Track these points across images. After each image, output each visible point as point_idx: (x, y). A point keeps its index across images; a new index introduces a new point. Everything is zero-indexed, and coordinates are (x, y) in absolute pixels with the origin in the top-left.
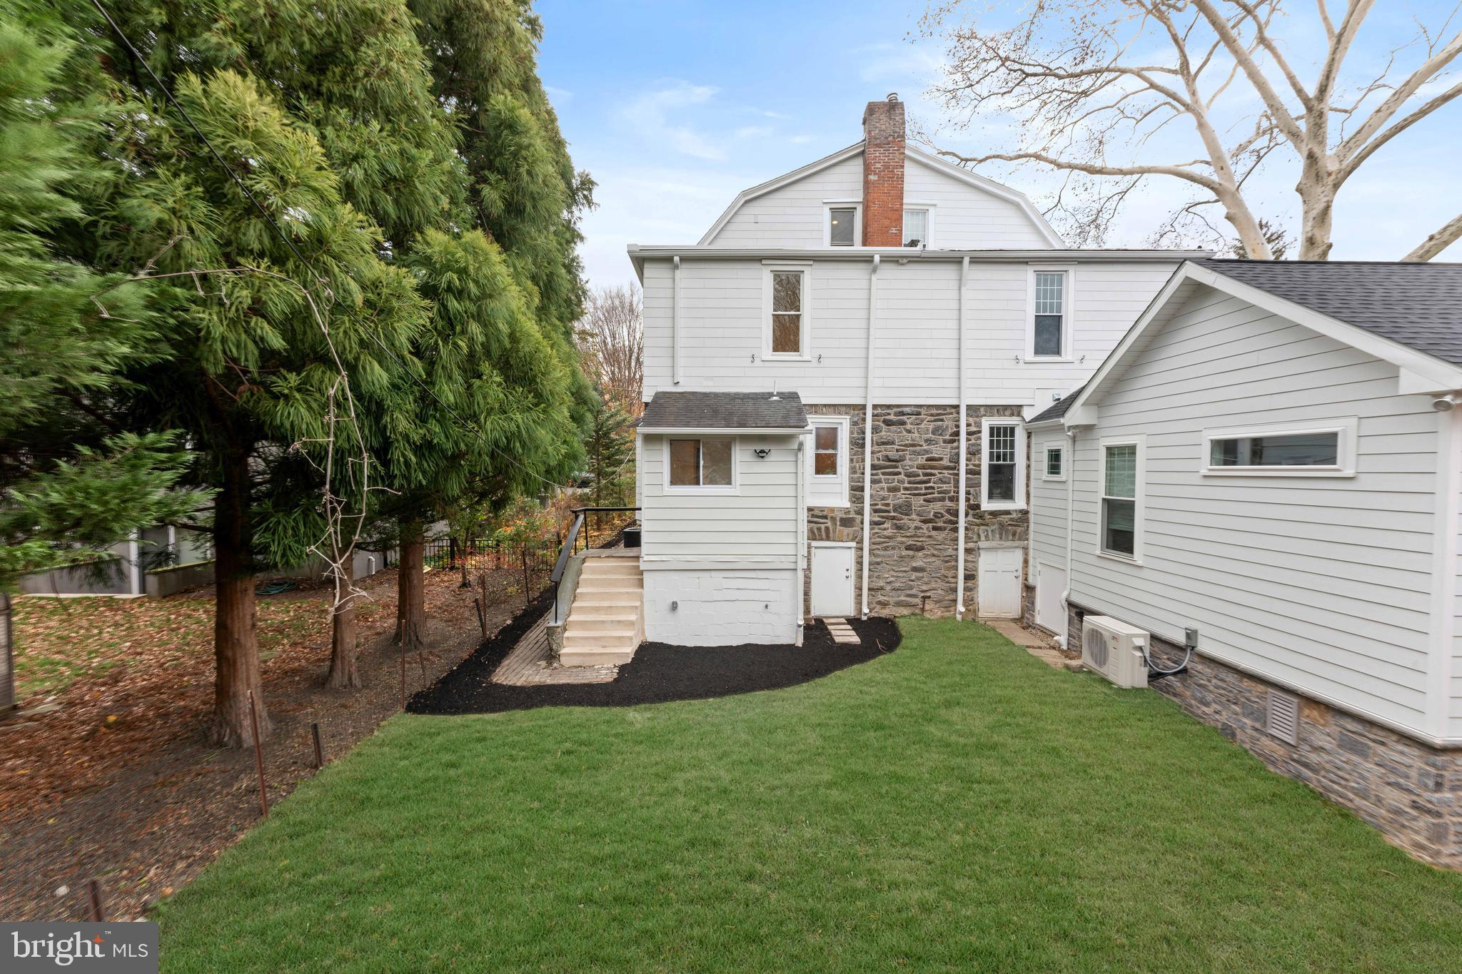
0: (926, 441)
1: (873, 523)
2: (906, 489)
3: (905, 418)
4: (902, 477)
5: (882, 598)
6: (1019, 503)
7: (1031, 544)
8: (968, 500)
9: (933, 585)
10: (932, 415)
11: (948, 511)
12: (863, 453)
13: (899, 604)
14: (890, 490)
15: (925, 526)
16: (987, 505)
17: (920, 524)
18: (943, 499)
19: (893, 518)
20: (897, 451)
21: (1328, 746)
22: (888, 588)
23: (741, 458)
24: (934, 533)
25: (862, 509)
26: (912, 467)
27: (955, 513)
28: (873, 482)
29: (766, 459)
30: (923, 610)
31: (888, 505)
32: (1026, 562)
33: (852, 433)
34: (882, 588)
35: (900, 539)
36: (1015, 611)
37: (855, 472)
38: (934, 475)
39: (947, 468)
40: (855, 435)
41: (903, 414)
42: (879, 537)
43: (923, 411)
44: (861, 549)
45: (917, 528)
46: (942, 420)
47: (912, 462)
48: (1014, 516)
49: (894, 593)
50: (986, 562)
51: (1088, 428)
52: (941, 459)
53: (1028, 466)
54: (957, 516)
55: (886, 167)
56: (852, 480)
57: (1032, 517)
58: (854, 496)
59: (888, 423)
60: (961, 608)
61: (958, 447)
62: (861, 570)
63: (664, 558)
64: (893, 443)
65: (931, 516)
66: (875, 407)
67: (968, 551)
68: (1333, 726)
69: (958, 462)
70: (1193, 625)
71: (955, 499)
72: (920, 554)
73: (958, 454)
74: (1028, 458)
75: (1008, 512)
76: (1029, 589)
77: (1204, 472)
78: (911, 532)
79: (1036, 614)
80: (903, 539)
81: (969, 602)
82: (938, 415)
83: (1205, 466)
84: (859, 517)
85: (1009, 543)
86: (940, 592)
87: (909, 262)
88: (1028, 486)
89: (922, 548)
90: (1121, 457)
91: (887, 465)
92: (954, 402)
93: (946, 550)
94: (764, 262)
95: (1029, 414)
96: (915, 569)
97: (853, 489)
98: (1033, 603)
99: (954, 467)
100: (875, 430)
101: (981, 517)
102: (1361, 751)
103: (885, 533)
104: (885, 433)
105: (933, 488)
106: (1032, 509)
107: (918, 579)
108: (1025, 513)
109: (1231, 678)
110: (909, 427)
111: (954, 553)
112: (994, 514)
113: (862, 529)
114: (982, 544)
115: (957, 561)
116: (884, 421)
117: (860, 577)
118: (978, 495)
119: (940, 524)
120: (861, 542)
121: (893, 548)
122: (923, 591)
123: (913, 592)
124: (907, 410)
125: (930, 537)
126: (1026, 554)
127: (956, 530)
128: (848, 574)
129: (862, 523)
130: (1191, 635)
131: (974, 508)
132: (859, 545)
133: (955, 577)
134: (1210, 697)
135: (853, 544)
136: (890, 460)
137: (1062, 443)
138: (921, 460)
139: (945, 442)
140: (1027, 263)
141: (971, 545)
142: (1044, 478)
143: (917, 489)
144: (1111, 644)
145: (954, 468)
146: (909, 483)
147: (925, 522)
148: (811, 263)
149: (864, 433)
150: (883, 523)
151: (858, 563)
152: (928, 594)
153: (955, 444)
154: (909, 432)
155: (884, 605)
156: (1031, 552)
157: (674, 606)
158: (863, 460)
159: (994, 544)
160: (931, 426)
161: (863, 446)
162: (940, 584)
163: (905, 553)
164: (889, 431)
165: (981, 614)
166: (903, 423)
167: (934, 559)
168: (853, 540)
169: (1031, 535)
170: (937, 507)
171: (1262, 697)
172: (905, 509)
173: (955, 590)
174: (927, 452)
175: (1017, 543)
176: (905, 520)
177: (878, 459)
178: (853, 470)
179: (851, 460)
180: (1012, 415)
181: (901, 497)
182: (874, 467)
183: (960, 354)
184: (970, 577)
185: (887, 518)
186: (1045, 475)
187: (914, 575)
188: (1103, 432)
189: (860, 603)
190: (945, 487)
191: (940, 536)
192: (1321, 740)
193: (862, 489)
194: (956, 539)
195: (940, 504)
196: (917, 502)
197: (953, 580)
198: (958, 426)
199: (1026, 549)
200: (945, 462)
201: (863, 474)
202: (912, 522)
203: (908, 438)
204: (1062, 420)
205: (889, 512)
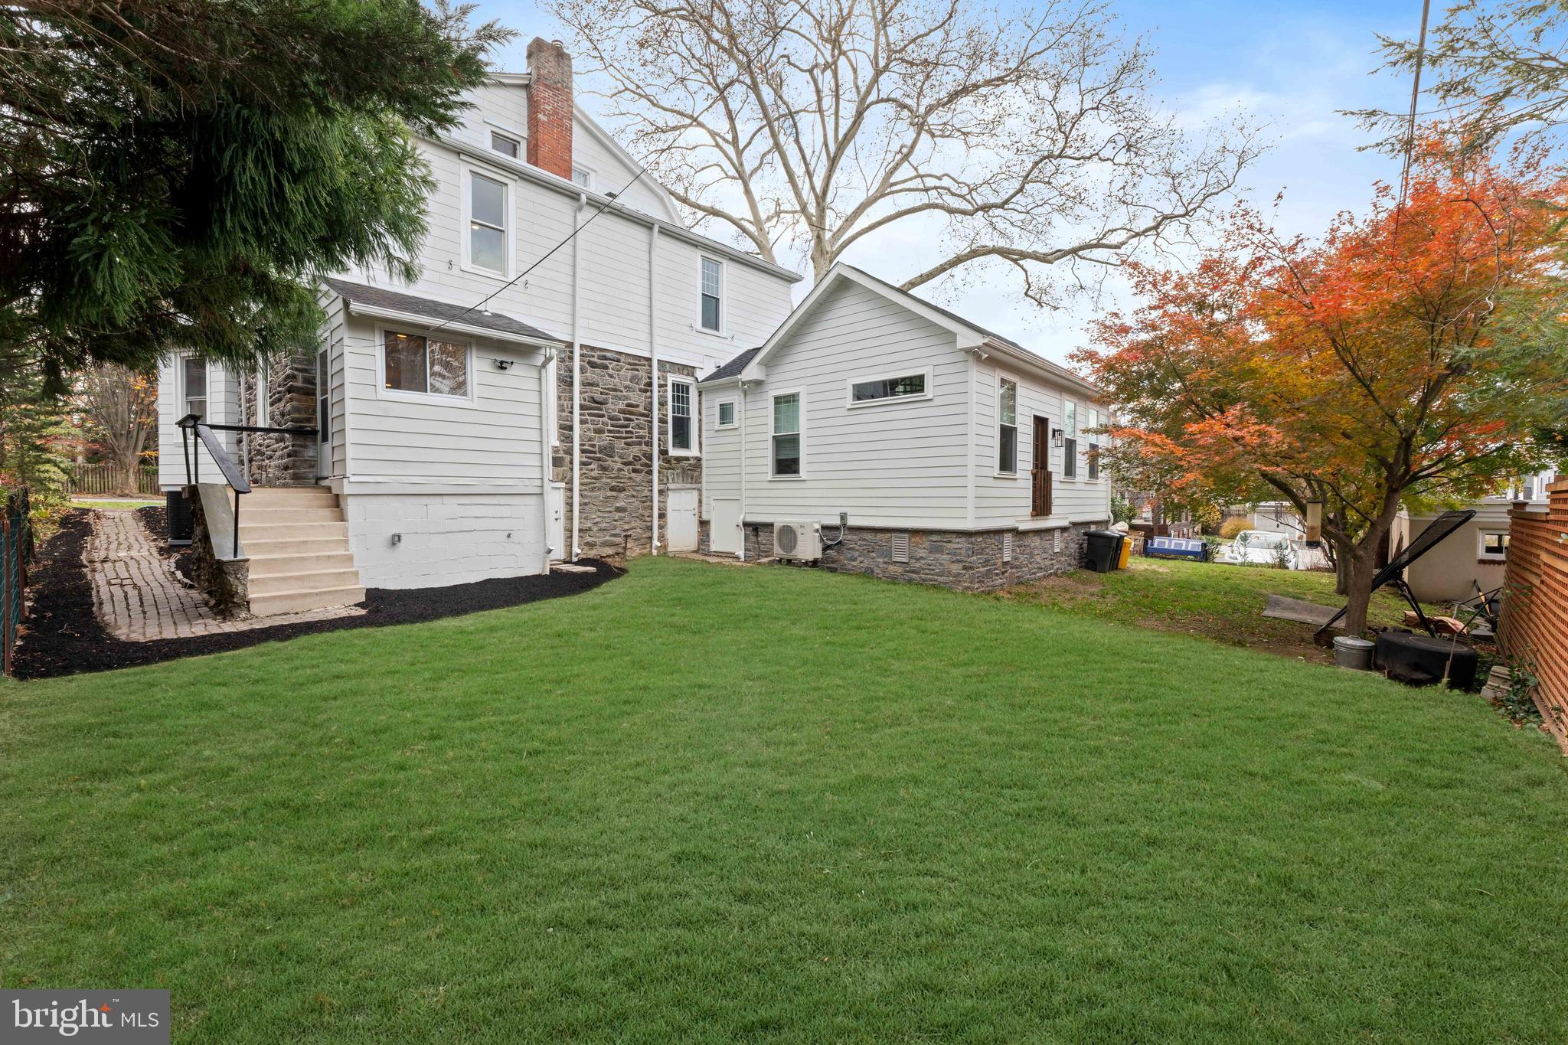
0: (626, 387)
1: (582, 464)
2: (610, 431)
3: (607, 362)
4: (606, 419)
5: (589, 539)
6: (693, 452)
7: (704, 486)
8: (659, 445)
9: (633, 524)
10: (629, 364)
11: (644, 455)
12: (571, 391)
13: (605, 544)
14: (597, 431)
15: (626, 468)
16: (673, 452)
17: (622, 466)
18: (639, 444)
19: (599, 459)
20: (602, 393)
21: (924, 555)
22: (595, 529)
23: (478, 366)
24: (633, 475)
25: (572, 448)
26: (614, 410)
27: (650, 458)
28: (582, 422)
29: (506, 372)
30: (625, 548)
31: (594, 446)
32: (700, 502)
33: (559, 369)
34: (590, 529)
35: (605, 480)
36: (694, 546)
37: (563, 410)
38: (632, 420)
39: (643, 415)
40: (563, 372)
41: (606, 358)
42: (587, 478)
43: (622, 359)
44: (571, 490)
45: (620, 470)
46: (637, 370)
47: (614, 406)
48: (692, 462)
49: (599, 534)
50: (673, 500)
51: (759, 383)
52: (638, 406)
53: (700, 420)
54: (651, 460)
55: (556, 113)
56: (560, 418)
57: (704, 463)
58: (563, 435)
59: (593, 365)
60: (656, 543)
61: (651, 397)
62: (572, 511)
63: (380, 479)
64: (597, 385)
65: (631, 459)
66: (582, 346)
67: (661, 492)
68: (925, 542)
69: (651, 410)
70: (843, 510)
71: (649, 444)
72: (622, 495)
73: (651, 404)
74: (700, 413)
75: (687, 459)
76: (704, 524)
77: (849, 406)
78: (614, 473)
79: (711, 543)
80: (608, 480)
81: (661, 538)
82: (635, 364)
83: (849, 401)
84: (567, 458)
85: (689, 486)
86: (639, 530)
87: (609, 212)
88: (700, 437)
89: (622, 490)
90: (786, 402)
91: (592, 407)
92: (648, 355)
93: (643, 491)
94: (462, 157)
95: (701, 375)
96: (619, 510)
97: (562, 427)
98: (708, 535)
99: (648, 414)
100: (582, 370)
101: (669, 462)
102: (939, 550)
103: (592, 474)
104: (590, 374)
105: (631, 432)
106: (704, 456)
107: (621, 519)
108: (699, 459)
109: (869, 536)
110: (611, 371)
111: (649, 494)
112: (678, 459)
113: (572, 469)
114: (671, 486)
115: (652, 501)
116: (589, 363)
117: (571, 519)
118: (666, 442)
119: (638, 467)
120: (571, 482)
121: (599, 489)
122: (624, 531)
123: (617, 531)
124: (609, 355)
125: (630, 478)
126: (700, 495)
127: (650, 473)
128: (557, 516)
129: (571, 463)
130: (843, 517)
131: (663, 452)
132: (568, 486)
133: (651, 516)
134: (856, 554)
135: (563, 485)
136: (595, 402)
137: (734, 398)
138: (622, 405)
139: (640, 390)
140: (696, 246)
141: (662, 487)
142: (717, 428)
143: (619, 432)
144: (799, 532)
145: (647, 416)
146: (612, 426)
147: (625, 464)
148: (516, 178)
149: (571, 371)
150: (590, 464)
151: (567, 504)
152: (629, 533)
153: (649, 394)
154: (611, 376)
155: (591, 545)
156: (704, 493)
157: (396, 540)
158: (571, 399)
159: (679, 486)
160: (629, 374)
161: (571, 384)
162: (637, 523)
163: (610, 494)
164: (594, 373)
165: (670, 549)
166: (606, 367)
167: (633, 500)
168: (562, 481)
169: (704, 478)
170: (635, 450)
171: (889, 541)
172: (609, 451)
173: (650, 528)
174: (626, 398)
175: (694, 486)
176: (609, 462)
177: (585, 400)
178: (561, 409)
179: (559, 398)
180: (688, 374)
181: (604, 440)
182: (582, 407)
183: (651, 311)
184: (662, 516)
185: (593, 458)
186: (717, 426)
187: (617, 515)
188: (770, 386)
189: (571, 546)
190: (642, 432)
191: (638, 477)
192: (922, 553)
193: (571, 428)
194: (651, 482)
195: (637, 448)
196: (620, 444)
197: (648, 519)
198: (650, 378)
199: (700, 490)
200: (641, 409)
201: (571, 413)
202: (615, 463)
203: (611, 383)
204: (739, 377)
205: (595, 452)
